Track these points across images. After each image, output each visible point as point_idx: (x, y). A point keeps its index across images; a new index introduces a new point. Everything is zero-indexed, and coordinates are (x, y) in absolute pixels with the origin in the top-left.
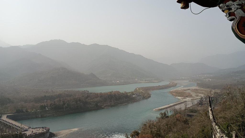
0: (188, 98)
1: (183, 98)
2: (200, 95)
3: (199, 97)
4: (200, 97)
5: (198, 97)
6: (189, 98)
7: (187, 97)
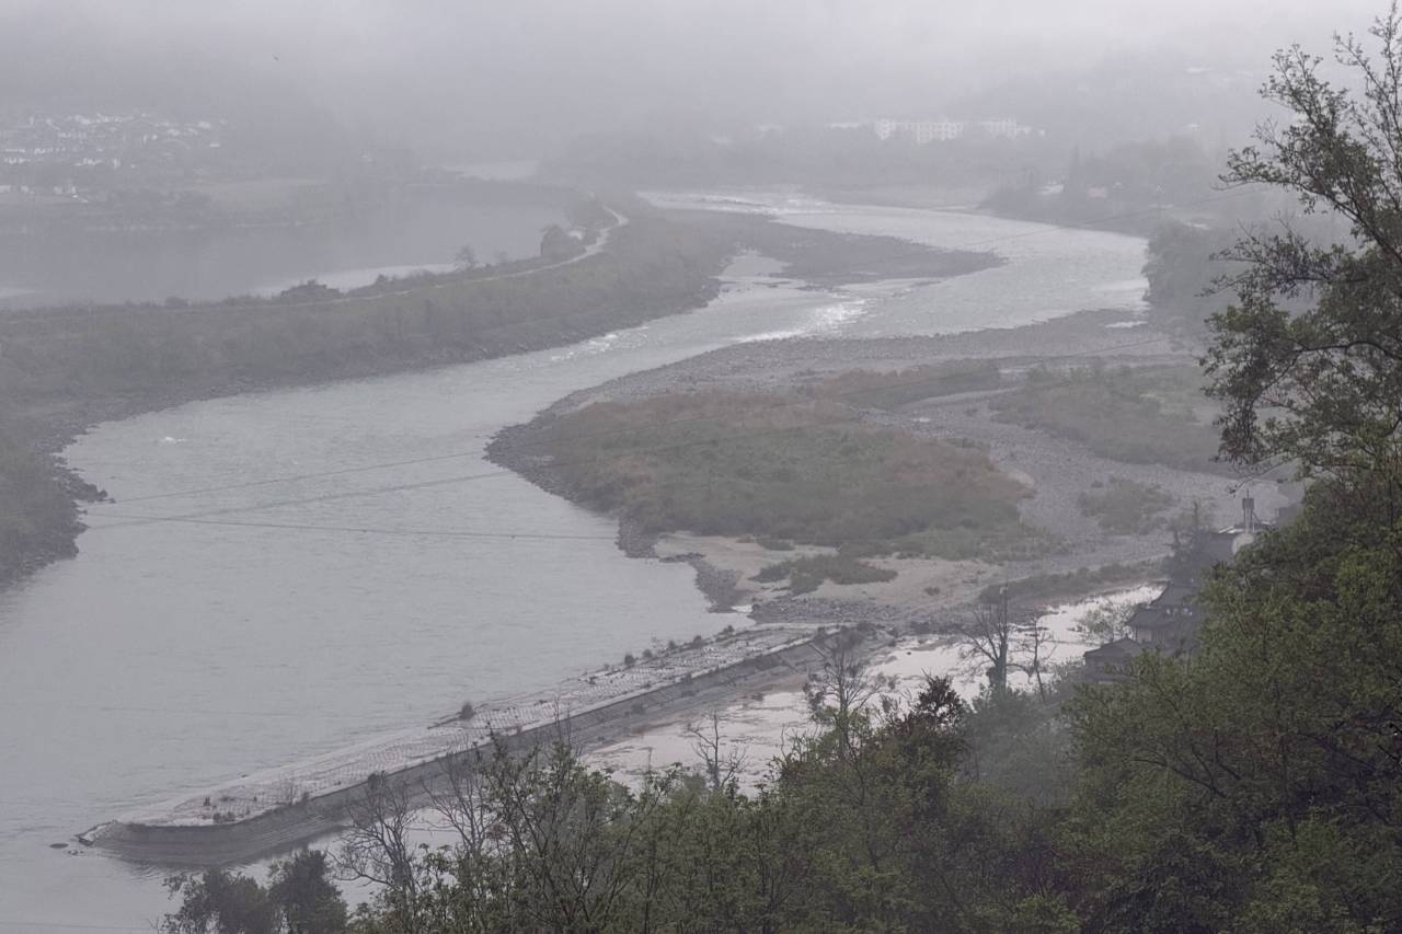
0: (916, 569)
6: (943, 566)
7: (905, 532)
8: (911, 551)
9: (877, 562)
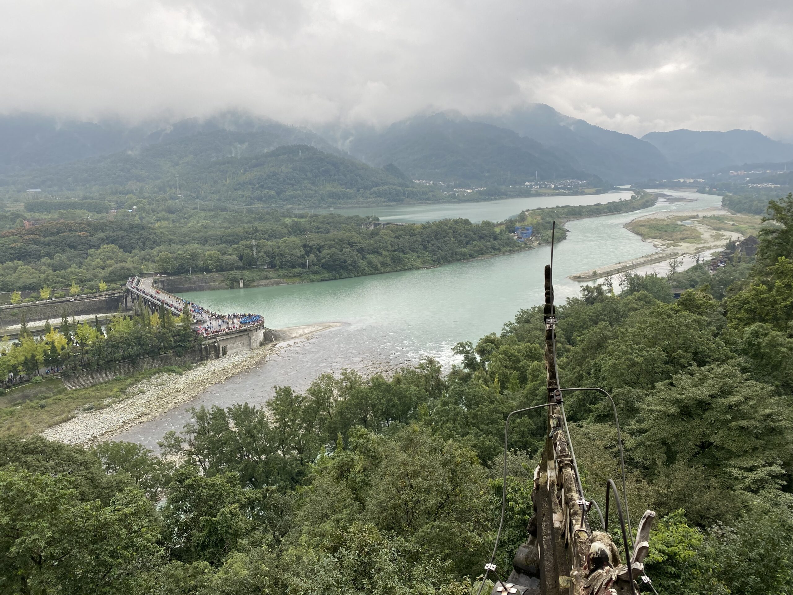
0: (685, 245)
1: (669, 242)
2: (727, 234)
3: (723, 240)
4: (725, 242)
5: (718, 243)
6: (689, 245)
7: (683, 239)
8: (684, 242)
9: (679, 244)
